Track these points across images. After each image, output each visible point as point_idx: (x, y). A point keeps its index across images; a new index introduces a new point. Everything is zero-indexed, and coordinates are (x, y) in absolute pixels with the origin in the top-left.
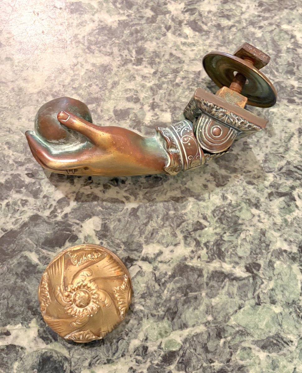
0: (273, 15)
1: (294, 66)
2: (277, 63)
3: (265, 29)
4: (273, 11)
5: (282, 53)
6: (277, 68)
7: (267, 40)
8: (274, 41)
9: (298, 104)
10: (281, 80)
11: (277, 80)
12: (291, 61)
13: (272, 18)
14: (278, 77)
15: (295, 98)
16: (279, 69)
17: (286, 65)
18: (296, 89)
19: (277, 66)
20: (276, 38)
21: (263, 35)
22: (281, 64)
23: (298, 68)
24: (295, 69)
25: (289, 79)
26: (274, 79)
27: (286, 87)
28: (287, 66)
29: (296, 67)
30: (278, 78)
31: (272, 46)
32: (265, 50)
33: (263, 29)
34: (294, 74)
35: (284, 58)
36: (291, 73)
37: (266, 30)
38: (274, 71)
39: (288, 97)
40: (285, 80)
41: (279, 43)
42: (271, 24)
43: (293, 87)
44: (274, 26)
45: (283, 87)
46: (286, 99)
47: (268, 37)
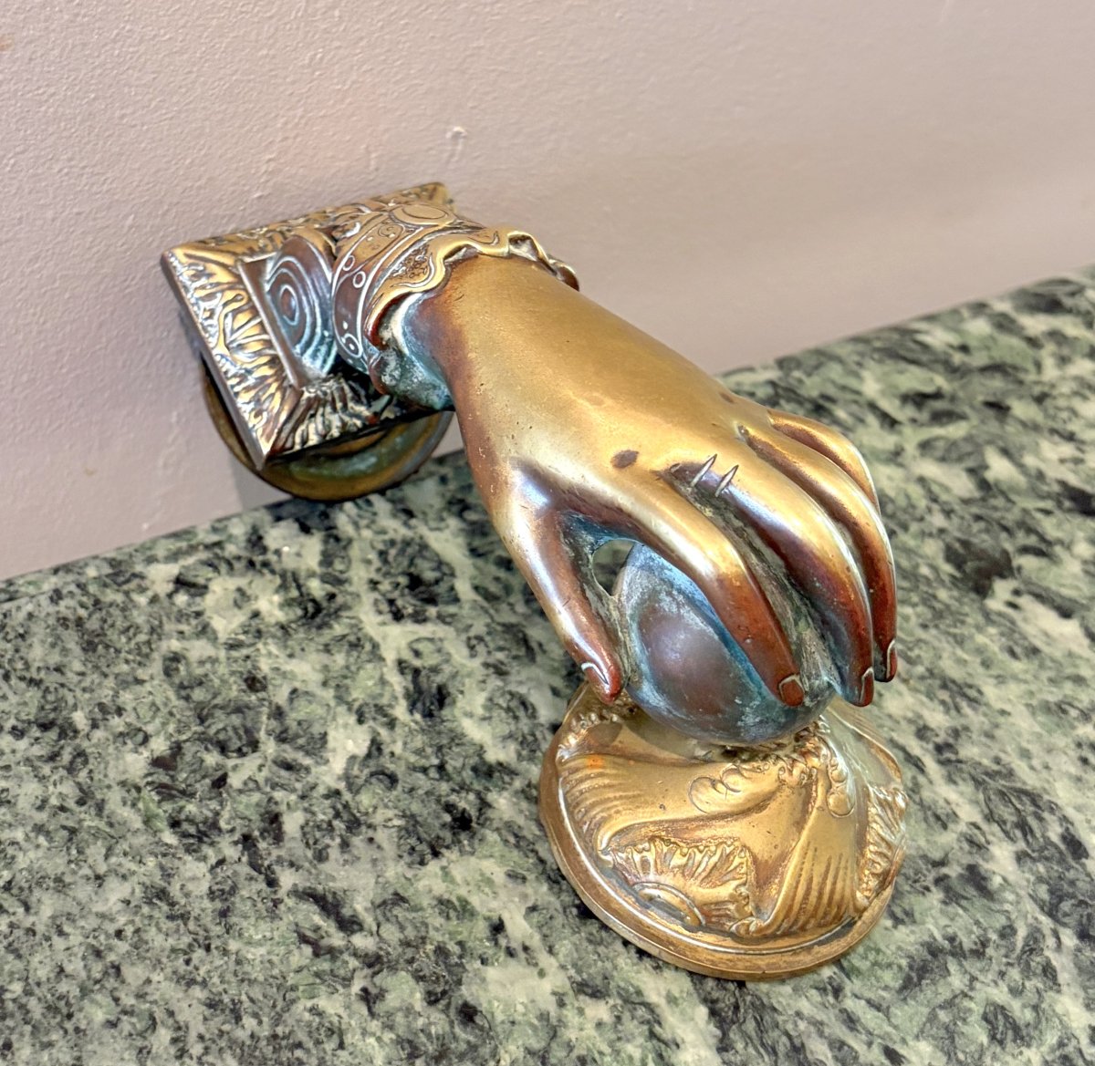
0: (802, 1025)
1: (946, 877)
2: (984, 943)
3: (887, 1034)
4: (792, 1033)
5: (932, 936)
6: (1003, 936)
7: (925, 1011)
8: (909, 985)
9: (1064, 819)
10: (1030, 906)
11: (1046, 923)
12: (936, 896)
13: (818, 1025)
14: (1030, 920)
15: (1055, 838)
16: (998, 926)
17: (965, 909)
18: (1022, 845)
19: (994, 937)
20: (890, 978)
21: (917, 1037)
22: (975, 928)
23: (942, 863)
24: (953, 871)
25: (1005, 879)
26: (1047, 932)
27: (1040, 880)
28: (964, 902)
29: (945, 870)
30: (1036, 919)
31: (934, 982)
32: (967, 1003)
33: (891, 1045)
34: (972, 869)
35: (944, 921)
36: (976, 877)
37: (889, 1029)
38: (1020, 943)
39: (1073, 863)
40: (1022, 893)
41: (904, 962)
42: (851, 1021)
43: (1020, 857)
44: (849, 1004)
45: (1051, 892)
46: (1083, 866)
47: (909, 1014)
